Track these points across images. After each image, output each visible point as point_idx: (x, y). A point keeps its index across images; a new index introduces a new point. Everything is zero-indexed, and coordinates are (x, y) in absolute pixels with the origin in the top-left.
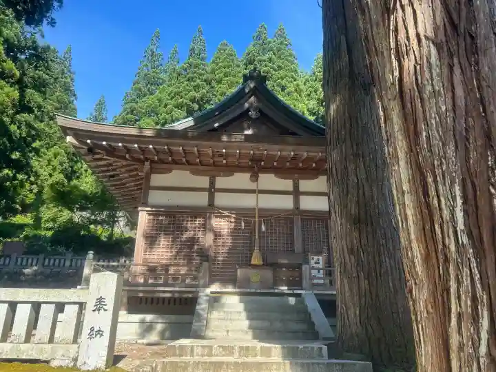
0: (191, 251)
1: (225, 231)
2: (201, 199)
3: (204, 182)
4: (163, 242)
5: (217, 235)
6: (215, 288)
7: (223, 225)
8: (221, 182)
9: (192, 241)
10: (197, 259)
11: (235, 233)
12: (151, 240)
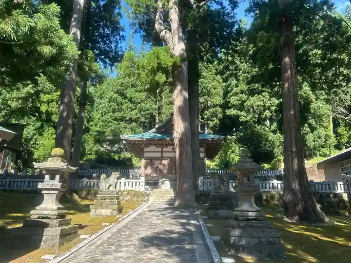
0: (157, 170)
1: (166, 164)
2: (159, 155)
3: (159, 149)
4: (149, 168)
5: (164, 165)
6: (164, 179)
7: (165, 162)
8: (165, 149)
9: (157, 167)
10: (158, 172)
11: (169, 165)
12: (146, 167)
